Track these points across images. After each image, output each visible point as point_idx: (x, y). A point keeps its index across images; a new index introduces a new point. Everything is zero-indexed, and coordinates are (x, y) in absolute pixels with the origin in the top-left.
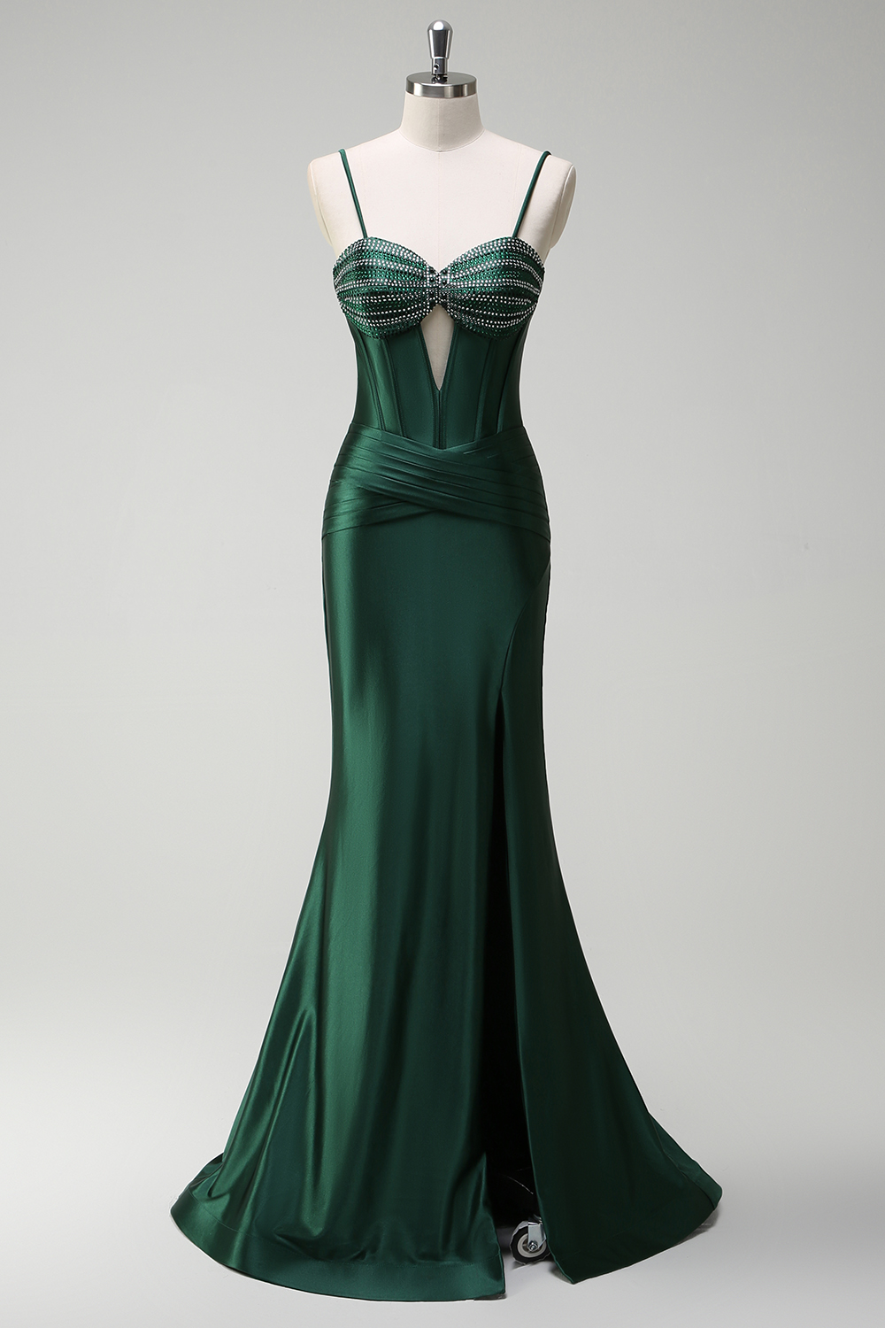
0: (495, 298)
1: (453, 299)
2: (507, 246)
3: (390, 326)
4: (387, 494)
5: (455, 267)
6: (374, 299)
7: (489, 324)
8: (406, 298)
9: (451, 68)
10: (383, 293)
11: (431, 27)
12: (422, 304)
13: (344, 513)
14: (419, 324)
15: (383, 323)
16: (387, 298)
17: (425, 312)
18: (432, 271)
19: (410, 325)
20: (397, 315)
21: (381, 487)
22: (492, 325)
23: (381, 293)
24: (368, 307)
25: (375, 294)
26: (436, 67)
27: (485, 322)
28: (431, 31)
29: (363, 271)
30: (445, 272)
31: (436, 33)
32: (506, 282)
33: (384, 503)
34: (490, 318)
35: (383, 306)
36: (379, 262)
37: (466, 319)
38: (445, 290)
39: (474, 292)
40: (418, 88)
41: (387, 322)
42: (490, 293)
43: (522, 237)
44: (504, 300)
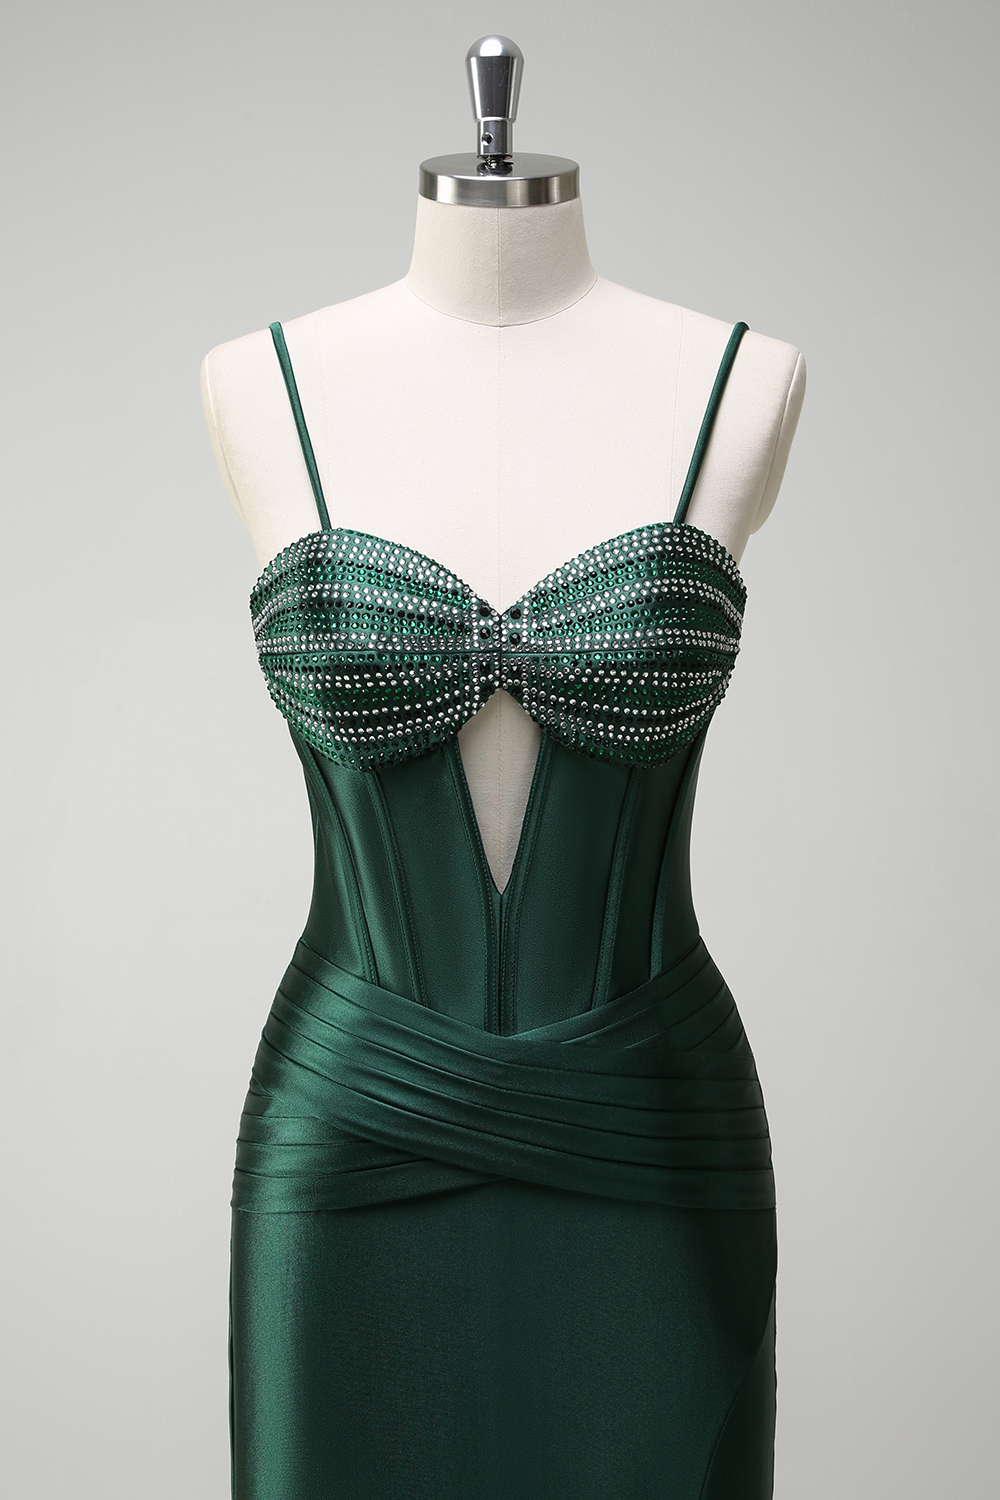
0: (640, 677)
1: (536, 680)
2: (664, 544)
3: (384, 743)
4: (386, 1143)
5: (541, 598)
6: (344, 682)
7: (627, 735)
8: (423, 679)
9: (521, 143)
10: (368, 668)
11: (474, 51)
12: (462, 690)
13: (281, 1175)
14: (454, 738)
15: (367, 735)
16: (376, 681)
17: (470, 709)
18: (485, 611)
19: (433, 740)
20: (403, 716)
21: (369, 1124)
22: (632, 735)
23: (359, 670)
24: (330, 698)
25: (350, 670)
26: (489, 139)
27: (616, 731)
28: (474, 61)
29: (321, 612)
30: (515, 613)
31: (487, 63)
32: (665, 636)
33: (375, 1162)
34: (629, 720)
35: (364, 699)
36: (357, 591)
37: (568, 725)
38: (518, 657)
39: (589, 665)
40: (446, 186)
41: (375, 733)
42: (628, 666)
43: (697, 520)
44: (663, 679)
